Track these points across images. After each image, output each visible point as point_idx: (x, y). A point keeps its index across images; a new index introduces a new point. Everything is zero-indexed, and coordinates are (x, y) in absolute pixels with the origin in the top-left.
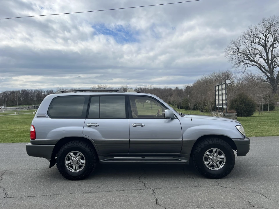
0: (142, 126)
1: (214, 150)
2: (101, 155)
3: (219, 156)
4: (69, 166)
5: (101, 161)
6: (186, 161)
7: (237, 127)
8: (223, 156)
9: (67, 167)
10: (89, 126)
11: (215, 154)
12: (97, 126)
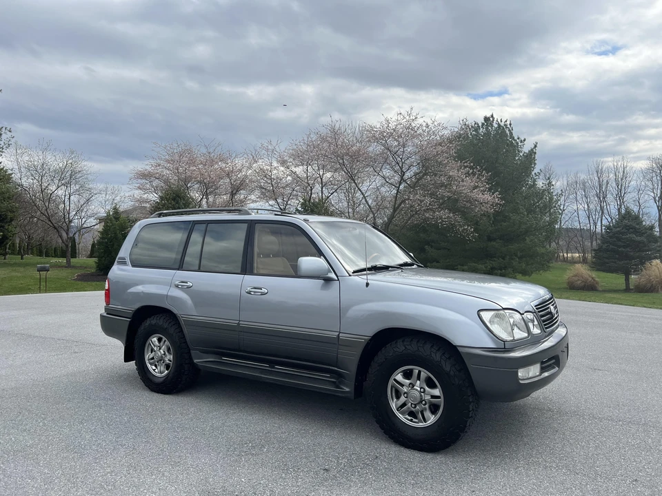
0: (263, 294)
1: (416, 372)
2: (197, 350)
3: (427, 388)
4: (151, 364)
5: (195, 361)
6: (347, 390)
7: (481, 313)
8: (437, 392)
9: (149, 366)
10: (177, 286)
11: (418, 382)
12: (189, 287)
